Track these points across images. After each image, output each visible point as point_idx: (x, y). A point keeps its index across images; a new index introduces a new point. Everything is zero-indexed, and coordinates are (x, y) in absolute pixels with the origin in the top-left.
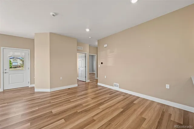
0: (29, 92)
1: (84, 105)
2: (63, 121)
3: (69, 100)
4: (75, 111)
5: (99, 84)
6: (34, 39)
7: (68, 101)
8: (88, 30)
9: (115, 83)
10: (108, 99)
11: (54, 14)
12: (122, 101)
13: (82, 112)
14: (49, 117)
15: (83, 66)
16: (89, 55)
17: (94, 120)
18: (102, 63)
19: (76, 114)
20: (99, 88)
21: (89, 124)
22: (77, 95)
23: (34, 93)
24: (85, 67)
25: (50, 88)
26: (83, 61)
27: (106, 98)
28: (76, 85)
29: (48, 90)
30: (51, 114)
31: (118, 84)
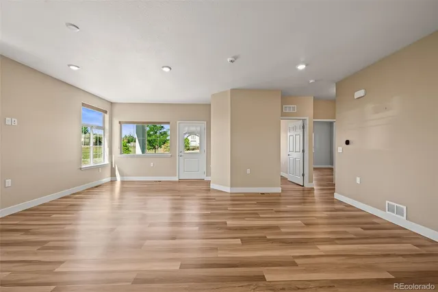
0: (204, 187)
1: (283, 230)
2: (239, 241)
3: (257, 214)
4: (263, 235)
5: (337, 196)
6: (210, 105)
7: (255, 215)
8: (301, 67)
9: (391, 203)
10: (352, 236)
11: (233, 59)
12: (401, 255)
13: (273, 241)
14: (221, 228)
15: (297, 150)
16: (314, 122)
17: (295, 264)
18: (347, 143)
19: (263, 239)
20: (337, 206)
21: (280, 266)
22: (274, 209)
23: (209, 190)
24: (303, 151)
25: (231, 186)
26: (298, 137)
27: (346, 233)
28: (278, 190)
29: (228, 189)
30: (224, 226)
31: (405, 208)
